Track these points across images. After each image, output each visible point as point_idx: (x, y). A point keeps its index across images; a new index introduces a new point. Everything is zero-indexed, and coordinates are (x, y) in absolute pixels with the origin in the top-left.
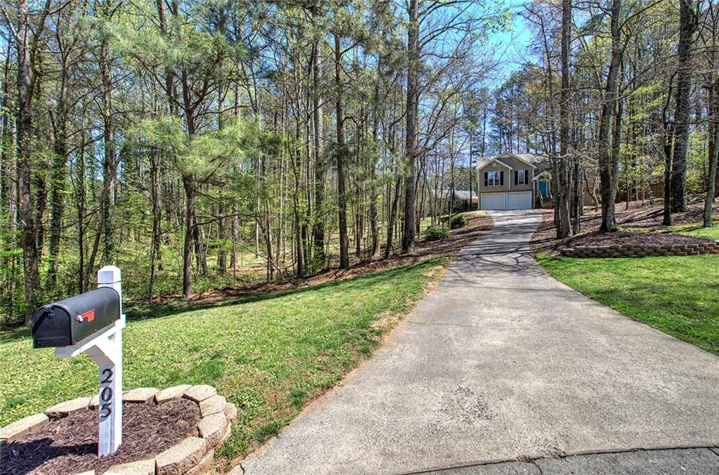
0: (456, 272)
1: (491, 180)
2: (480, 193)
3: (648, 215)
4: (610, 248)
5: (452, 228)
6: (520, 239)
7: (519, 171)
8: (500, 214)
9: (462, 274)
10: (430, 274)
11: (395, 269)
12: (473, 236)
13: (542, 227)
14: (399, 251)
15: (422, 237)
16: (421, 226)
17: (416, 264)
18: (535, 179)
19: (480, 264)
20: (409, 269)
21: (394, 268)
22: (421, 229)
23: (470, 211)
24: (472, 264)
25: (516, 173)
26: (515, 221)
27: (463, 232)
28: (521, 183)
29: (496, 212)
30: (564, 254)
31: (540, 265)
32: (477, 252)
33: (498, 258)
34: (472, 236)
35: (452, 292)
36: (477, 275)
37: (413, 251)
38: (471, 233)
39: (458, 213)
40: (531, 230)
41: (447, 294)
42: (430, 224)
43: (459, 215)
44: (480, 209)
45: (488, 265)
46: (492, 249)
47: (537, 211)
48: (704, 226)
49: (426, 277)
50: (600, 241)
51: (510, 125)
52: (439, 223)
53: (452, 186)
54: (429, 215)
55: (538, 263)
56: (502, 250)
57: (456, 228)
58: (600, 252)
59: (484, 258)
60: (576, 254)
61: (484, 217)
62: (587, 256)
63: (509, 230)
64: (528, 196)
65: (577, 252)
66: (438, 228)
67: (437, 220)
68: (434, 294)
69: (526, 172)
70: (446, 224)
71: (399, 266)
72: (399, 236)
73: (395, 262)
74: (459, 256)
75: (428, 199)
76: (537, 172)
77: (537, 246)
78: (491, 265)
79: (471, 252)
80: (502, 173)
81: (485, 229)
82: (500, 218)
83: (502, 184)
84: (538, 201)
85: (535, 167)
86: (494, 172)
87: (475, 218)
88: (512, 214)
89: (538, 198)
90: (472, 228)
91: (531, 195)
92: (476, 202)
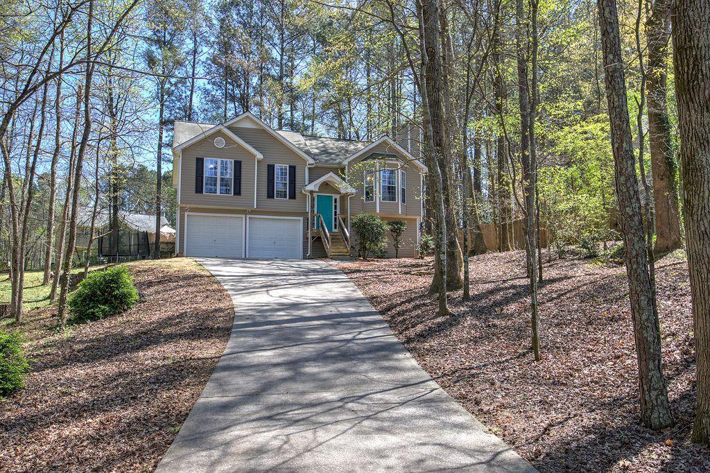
1: (212, 181)
2: (183, 210)
7: (276, 165)
8: (237, 270)
18: (311, 187)
23: (155, 257)
25: (271, 168)
28: (282, 194)
29: (225, 264)
43: (119, 267)
44: (181, 255)
61: (195, 276)
64: (293, 229)
69: (292, 170)
76: (315, 173)
80: (238, 165)
82: (243, 285)
83: (238, 192)
84: (318, 240)
85: (311, 161)
86: (219, 161)
87: (165, 279)
88: (265, 272)
89: (318, 232)
90: (155, 318)
91: (301, 226)
92: (171, 240)
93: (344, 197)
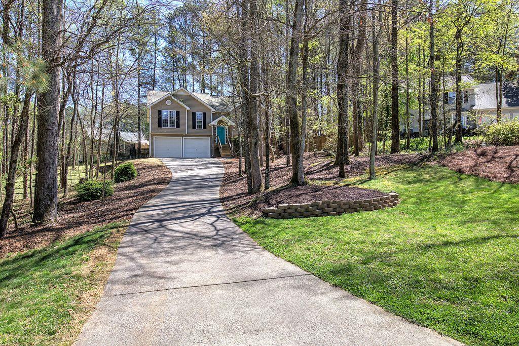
0: (132, 259)
1: (166, 121)
2: (153, 135)
3: (323, 167)
4: (312, 205)
5: (117, 181)
6: (206, 195)
7: (196, 113)
8: (176, 163)
9: (143, 261)
10: (84, 269)
11: (15, 260)
12: (148, 192)
13: (228, 180)
14: (26, 222)
15: (71, 195)
16: (68, 178)
17: (60, 244)
18: (213, 123)
19: (168, 239)
20: (43, 259)
21: (14, 255)
22: (69, 182)
23: (139, 158)
24: (156, 239)
25: (194, 114)
26: (196, 172)
27: (134, 187)
28: (199, 127)
29: (172, 161)
30: (266, 214)
31: (245, 232)
32: (158, 218)
33: (189, 226)
34: (146, 193)
35: (132, 307)
36: (168, 259)
37: (53, 219)
38: (145, 188)
39: (123, 160)
40: (217, 183)
41: (125, 319)
42: (83, 176)
43: (126, 163)
44: (152, 157)
45: (178, 238)
46: (178, 212)
47: (216, 160)
48: (370, 179)
49: (78, 277)
50: (298, 196)
51: (184, 59)
52: (97, 175)
53: (115, 124)
54: (81, 163)
55: (241, 230)
56: (190, 213)
57: (122, 181)
58: (303, 210)
59: (170, 227)
60: (280, 214)
61: (159, 166)
62: (291, 216)
63: (191, 184)
64: (205, 144)
65: (280, 211)
66: (96, 182)
67: (94, 170)
68: (96, 324)
69: (204, 114)
70: (108, 174)
71: (25, 251)
72: (31, 193)
73: (18, 244)
74: (133, 226)
75: (79, 139)
76: (215, 116)
77: (232, 204)
78: (184, 238)
79: (149, 217)
80: (178, 113)
81: (161, 182)
82: (179, 169)
83: (178, 126)
84: (217, 149)
85: (213, 110)
86: (169, 111)
87: (147, 167)
88: (191, 164)
89: (217, 145)
90: (144, 180)
91: (209, 142)
92: (147, 147)
93: (230, 127)
